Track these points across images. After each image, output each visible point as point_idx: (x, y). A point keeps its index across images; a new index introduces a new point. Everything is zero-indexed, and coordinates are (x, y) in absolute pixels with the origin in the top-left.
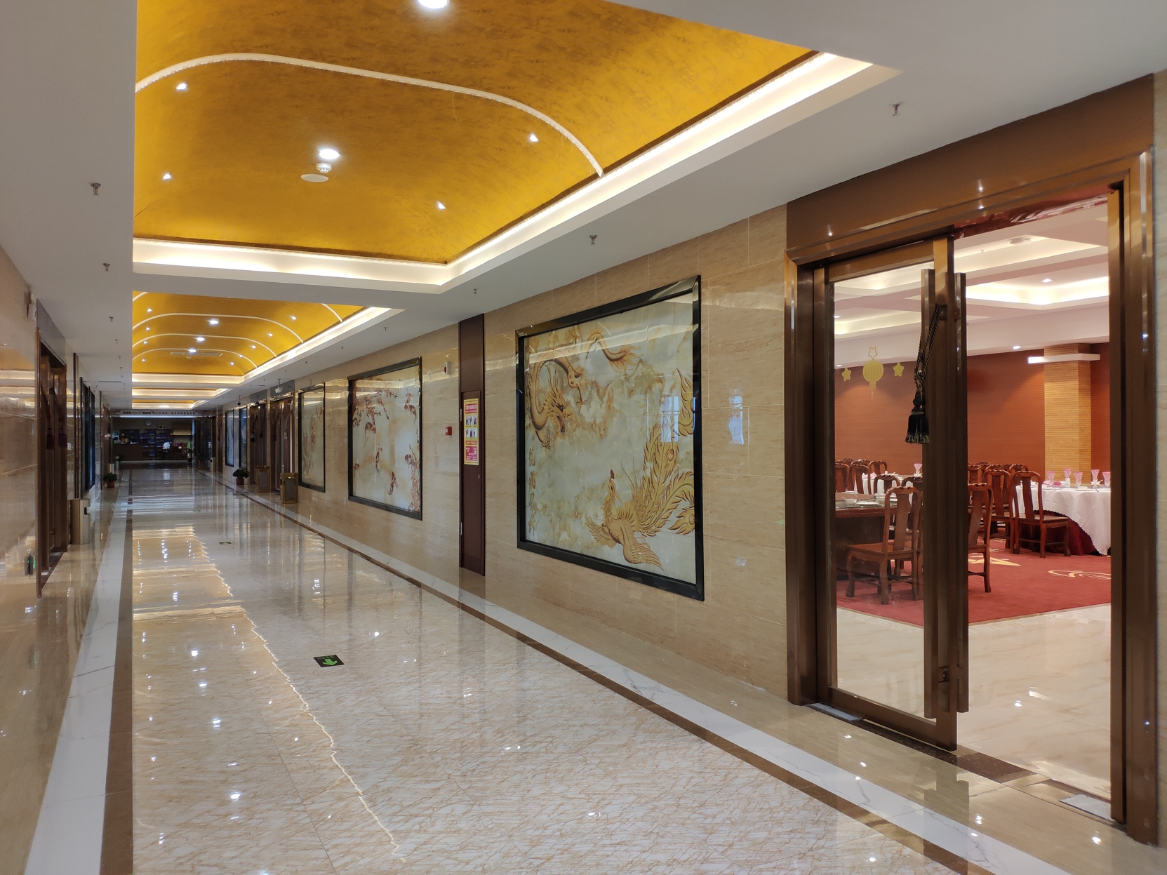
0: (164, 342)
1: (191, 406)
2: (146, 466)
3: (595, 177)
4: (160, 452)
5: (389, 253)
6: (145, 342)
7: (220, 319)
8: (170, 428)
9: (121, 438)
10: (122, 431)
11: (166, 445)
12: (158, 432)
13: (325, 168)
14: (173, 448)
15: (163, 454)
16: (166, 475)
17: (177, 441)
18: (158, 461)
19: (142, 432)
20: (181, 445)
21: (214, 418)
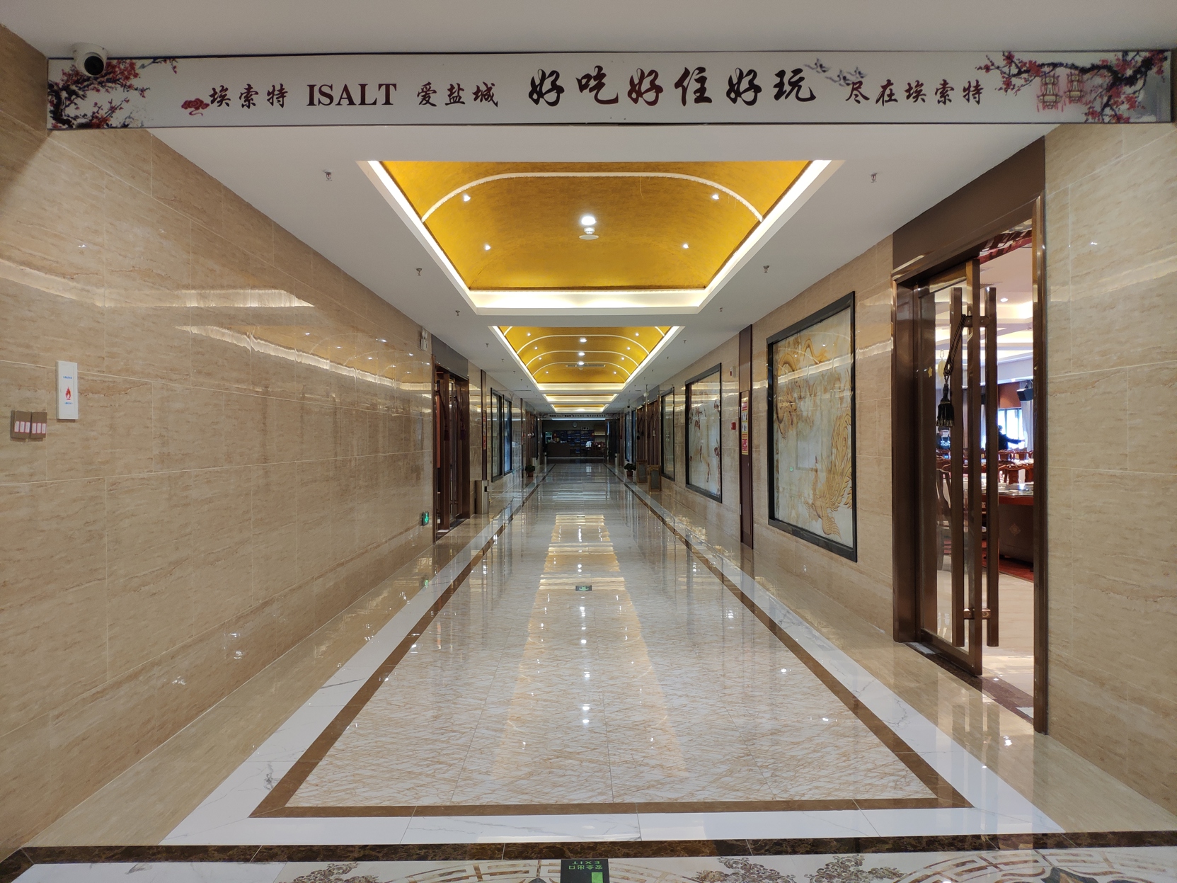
0: (557, 358)
1: (601, 410)
2: (573, 461)
3: (759, 223)
4: (583, 450)
5: (658, 284)
6: (540, 359)
7: (587, 338)
8: (592, 429)
9: (554, 437)
10: (554, 432)
11: (589, 444)
12: (583, 433)
13: (590, 230)
14: (594, 446)
15: (585, 451)
16: (589, 469)
17: (598, 440)
18: (582, 458)
19: (570, 433)
20: (600, 443)
21: (619, 419)
